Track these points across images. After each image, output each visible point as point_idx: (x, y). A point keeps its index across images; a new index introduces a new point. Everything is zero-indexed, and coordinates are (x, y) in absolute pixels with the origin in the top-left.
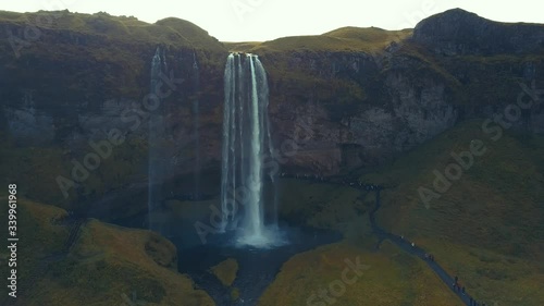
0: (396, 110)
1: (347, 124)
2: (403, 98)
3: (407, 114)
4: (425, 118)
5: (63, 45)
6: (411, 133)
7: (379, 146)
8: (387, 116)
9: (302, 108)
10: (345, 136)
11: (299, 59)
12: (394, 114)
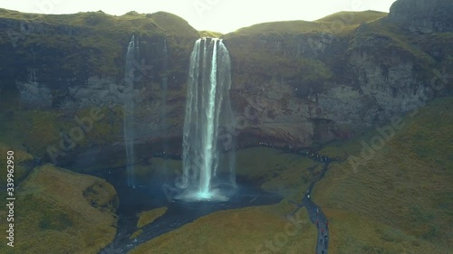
0: (363, 88)
1: (314, 100)
2: (369, 76)
3: (375, 91)
4: (394, 96)
5: (59, 36)
6: (381, 110)
7: (350, 122)
8: (355, 94)
9: (267, 85)
10: (314, 111)
11: (265, 42)
12: (361, 92)
